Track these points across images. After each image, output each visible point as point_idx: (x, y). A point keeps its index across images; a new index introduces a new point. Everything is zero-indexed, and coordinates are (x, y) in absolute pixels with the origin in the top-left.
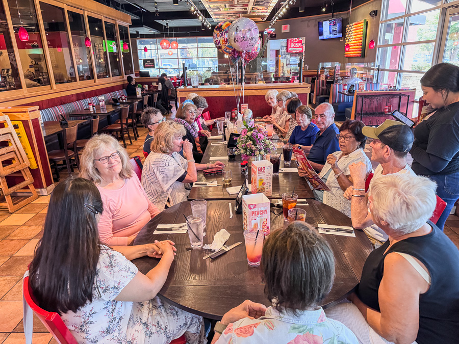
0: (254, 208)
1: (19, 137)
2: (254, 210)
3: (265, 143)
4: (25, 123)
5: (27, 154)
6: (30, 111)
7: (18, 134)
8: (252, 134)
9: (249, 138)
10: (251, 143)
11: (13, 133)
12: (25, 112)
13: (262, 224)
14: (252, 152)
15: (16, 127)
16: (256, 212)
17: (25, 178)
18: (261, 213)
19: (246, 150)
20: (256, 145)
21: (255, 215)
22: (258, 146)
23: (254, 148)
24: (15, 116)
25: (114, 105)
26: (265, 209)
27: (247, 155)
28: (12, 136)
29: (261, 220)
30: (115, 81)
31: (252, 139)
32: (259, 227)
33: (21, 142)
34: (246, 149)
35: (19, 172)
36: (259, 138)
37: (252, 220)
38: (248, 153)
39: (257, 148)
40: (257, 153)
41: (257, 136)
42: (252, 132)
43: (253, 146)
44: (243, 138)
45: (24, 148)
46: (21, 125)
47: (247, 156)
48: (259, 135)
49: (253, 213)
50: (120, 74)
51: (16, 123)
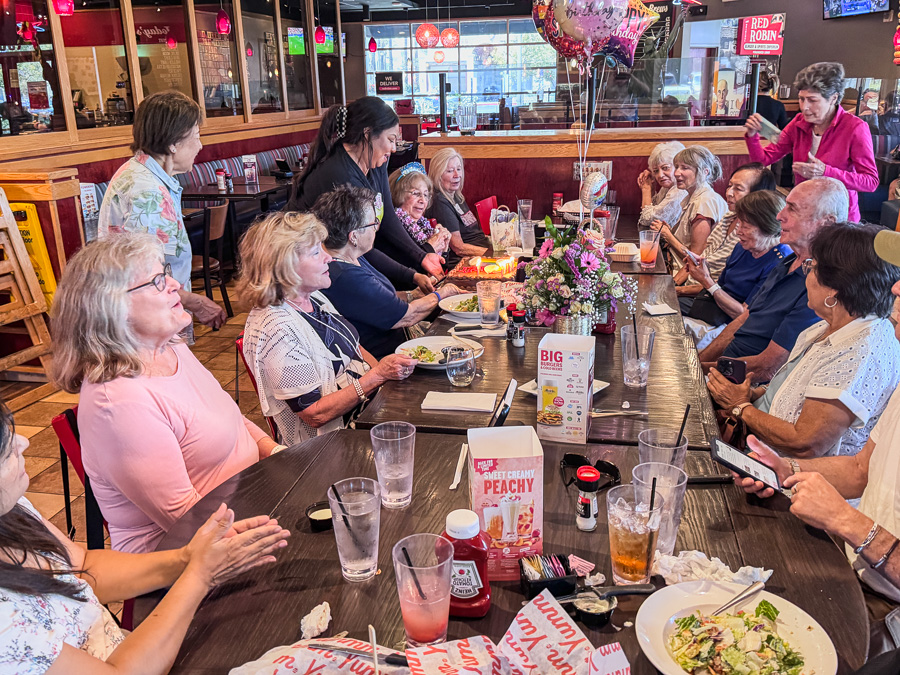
0: (492, 469)
1: (26, 241)
2: (492, 476)
3: (601, 282)
4: (42, 207)
5: (41, 282)
6: (54, 181)
7: (24, 233)
8: (566, 255)
9: (558, 265)
10: (561, 278)
11: (11, 230)
12: (43, 182)
13: (516, 522)
14: (563, 305)
15: (20, 216)
16: (499, 485)
17: (34, 339)
18: (515, 486)
19: (549, 300)
20: (575, 286)
21: (495, 492)
22: (580, 288)
23: (566, 291)
24: (20, 189)
25: (280, 177)
26: (526, 475)
27: (551, 312)
28: (9, 238)
29: (513, 509)
30: (294, 121)
31: (563, 267)
32: (507, 528)
33: (30, 252)
34: (546, 295)
35: (20, 324)
36: (583, 265)
37: (485, 505)
38: (552, 307)
39: (577, 293)
40: (575, 307)
41: (578, 262)
42: (567, 247)
43: (565, 288)
44: (539, 264)
45: (37, 269)
46: (32, 211)
47: (550, 314)
48: (584, 258)
49: (488, 485)
50: (310, 105)
51: (22, 206)
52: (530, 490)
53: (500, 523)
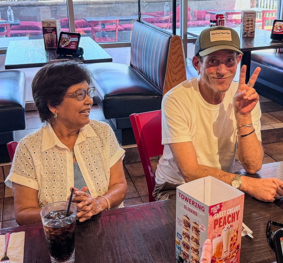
52: (237, 219)
53: (221, 247)
